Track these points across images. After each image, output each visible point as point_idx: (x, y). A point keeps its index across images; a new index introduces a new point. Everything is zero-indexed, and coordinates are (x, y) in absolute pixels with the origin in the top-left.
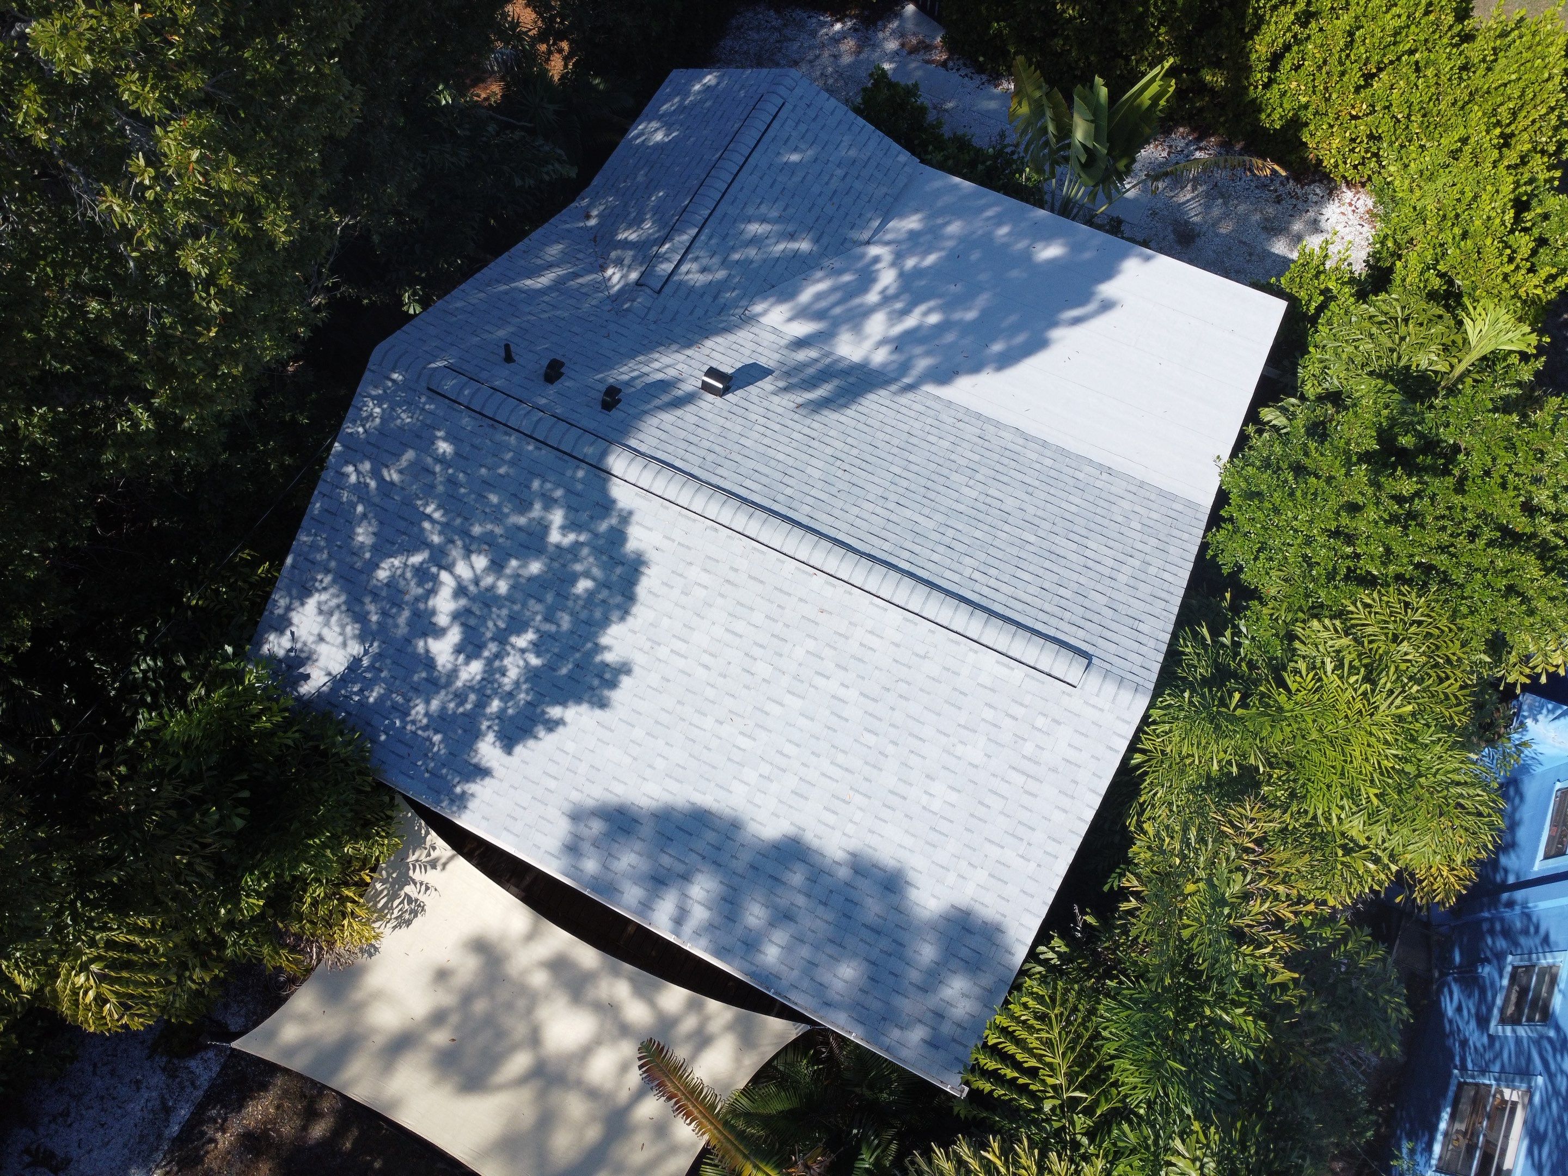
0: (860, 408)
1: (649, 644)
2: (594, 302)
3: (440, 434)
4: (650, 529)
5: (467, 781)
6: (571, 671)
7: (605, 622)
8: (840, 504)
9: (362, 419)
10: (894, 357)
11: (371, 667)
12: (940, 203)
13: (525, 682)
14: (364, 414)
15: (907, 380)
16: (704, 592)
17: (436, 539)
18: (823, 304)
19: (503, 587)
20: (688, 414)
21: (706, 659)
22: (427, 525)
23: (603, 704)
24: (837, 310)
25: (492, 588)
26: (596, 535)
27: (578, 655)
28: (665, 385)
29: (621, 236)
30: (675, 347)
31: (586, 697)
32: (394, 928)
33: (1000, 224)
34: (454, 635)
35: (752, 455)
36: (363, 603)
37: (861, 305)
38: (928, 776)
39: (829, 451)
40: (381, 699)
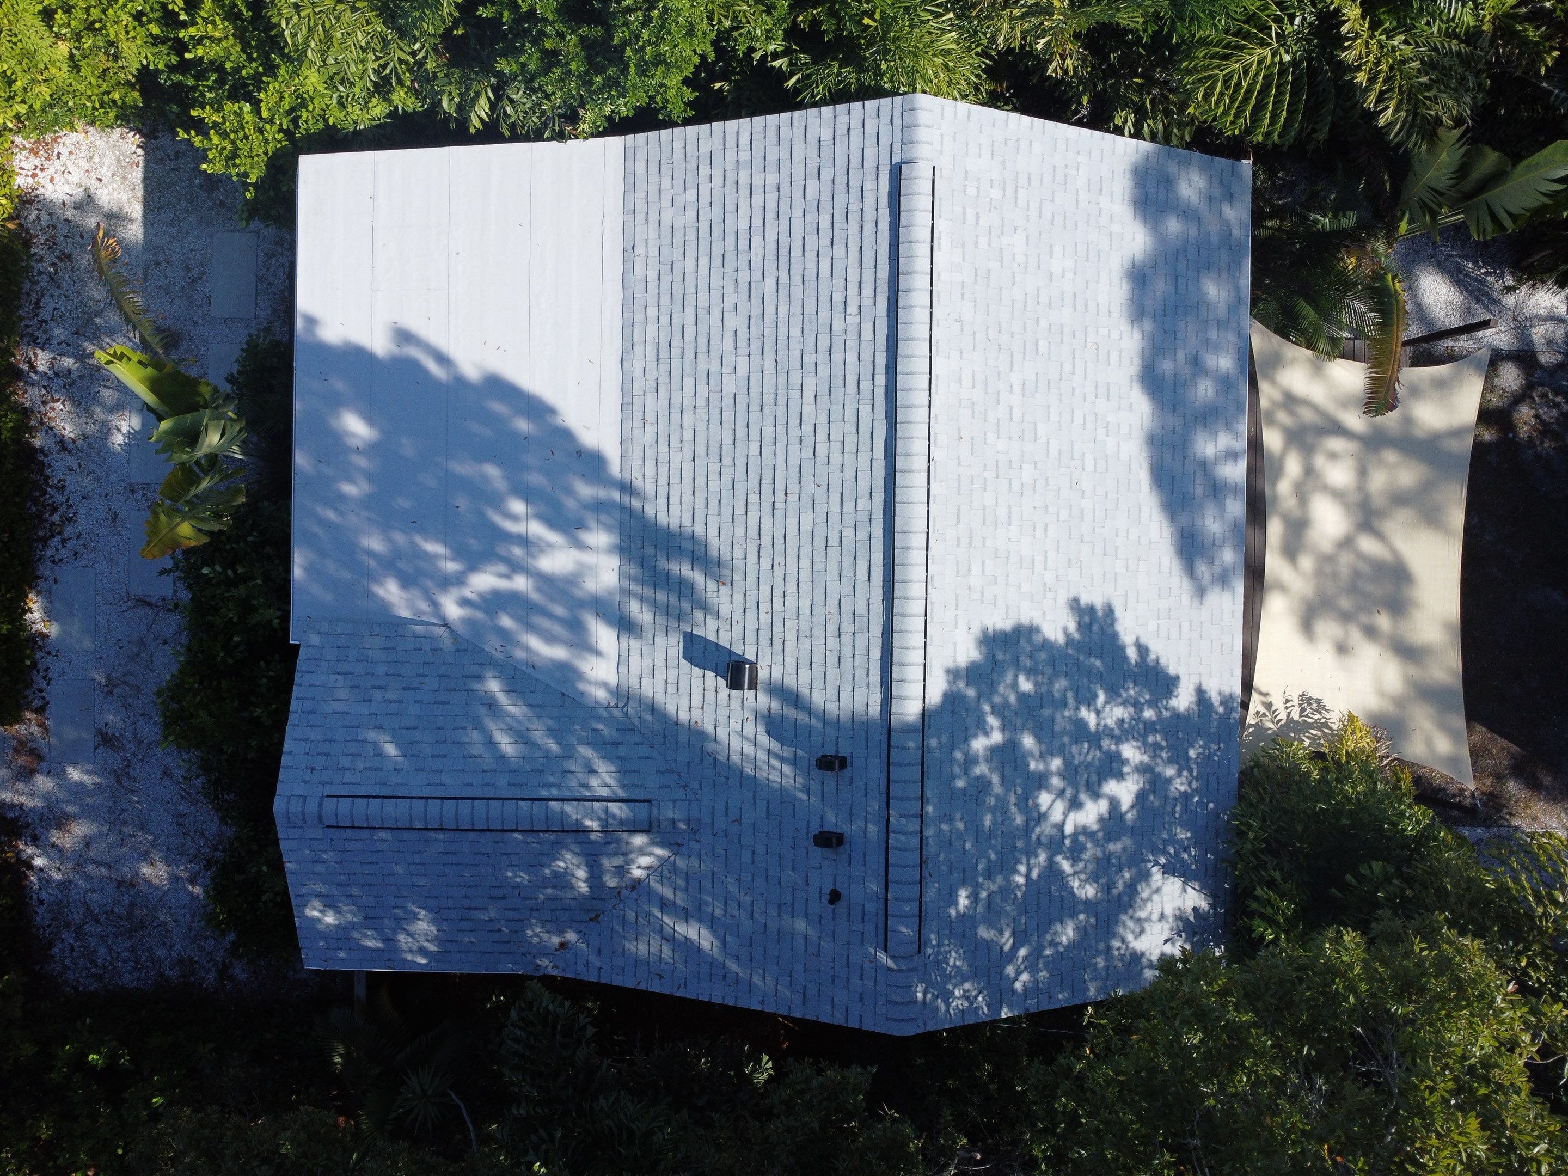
0: (687, 522)
1: (1048, 594)
2: (695, 863)
3: (953, 913)
4: (955, 644)
5: (1212, 704)
6: (1096, 657)
7: (1046, 645)
8: (836, 478)
9: (971, 1004)
10: (592, 523)
11: (1164, 852)
12: (346, 575)
13: (1120, 696)
14: (966, 1004)
15: (616, 495)
16: (987, 562)
17: (1042, 857)
18: (558, 629)
19: (1056, 763)
20: (802, 682)
21: (1039, 533)
22: (1035, 874)
23: (1109, 611)
24: (559, 610)
25: (1061, 775)
26: (979, 697)
27: (1082, 658)
28: (773, 725)
29: (583, 887)
30: (710, 746)
31: (1109, 631)
32: (1327, 711)
33: (342, 497)
34: (1111, 787)
35: (819, 592)
36: (1120, 895)
37: (539, 590)
38: (1051, 280)
39: (767, 523)
40: (1185, 826)
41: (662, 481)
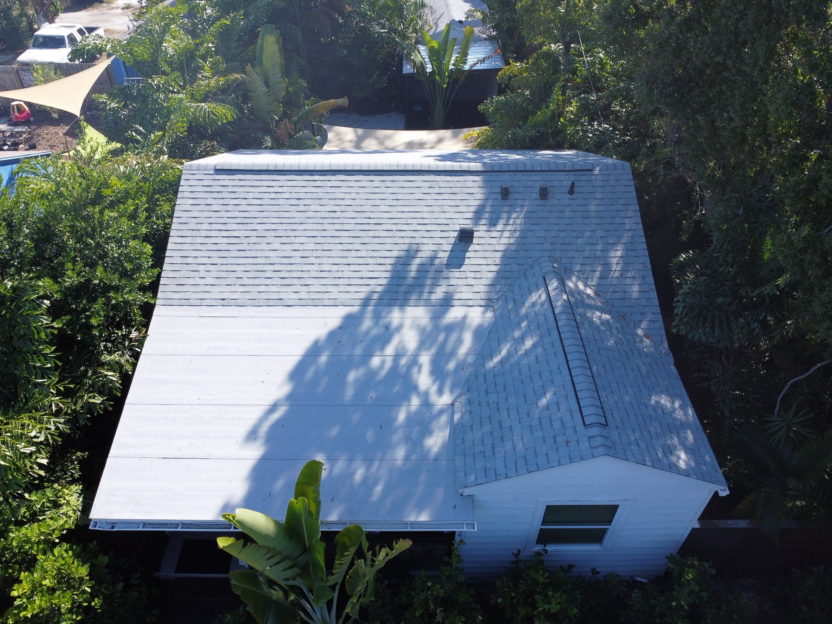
0: (385, 268)
8: (363, 196)
10: (387, 320)
12: (424, 477)
18: (453, 338)
24: (441, 337)
28: (492, 223)
30: (509, 253)
37: (429, 348)
41: (360, 282)
